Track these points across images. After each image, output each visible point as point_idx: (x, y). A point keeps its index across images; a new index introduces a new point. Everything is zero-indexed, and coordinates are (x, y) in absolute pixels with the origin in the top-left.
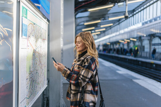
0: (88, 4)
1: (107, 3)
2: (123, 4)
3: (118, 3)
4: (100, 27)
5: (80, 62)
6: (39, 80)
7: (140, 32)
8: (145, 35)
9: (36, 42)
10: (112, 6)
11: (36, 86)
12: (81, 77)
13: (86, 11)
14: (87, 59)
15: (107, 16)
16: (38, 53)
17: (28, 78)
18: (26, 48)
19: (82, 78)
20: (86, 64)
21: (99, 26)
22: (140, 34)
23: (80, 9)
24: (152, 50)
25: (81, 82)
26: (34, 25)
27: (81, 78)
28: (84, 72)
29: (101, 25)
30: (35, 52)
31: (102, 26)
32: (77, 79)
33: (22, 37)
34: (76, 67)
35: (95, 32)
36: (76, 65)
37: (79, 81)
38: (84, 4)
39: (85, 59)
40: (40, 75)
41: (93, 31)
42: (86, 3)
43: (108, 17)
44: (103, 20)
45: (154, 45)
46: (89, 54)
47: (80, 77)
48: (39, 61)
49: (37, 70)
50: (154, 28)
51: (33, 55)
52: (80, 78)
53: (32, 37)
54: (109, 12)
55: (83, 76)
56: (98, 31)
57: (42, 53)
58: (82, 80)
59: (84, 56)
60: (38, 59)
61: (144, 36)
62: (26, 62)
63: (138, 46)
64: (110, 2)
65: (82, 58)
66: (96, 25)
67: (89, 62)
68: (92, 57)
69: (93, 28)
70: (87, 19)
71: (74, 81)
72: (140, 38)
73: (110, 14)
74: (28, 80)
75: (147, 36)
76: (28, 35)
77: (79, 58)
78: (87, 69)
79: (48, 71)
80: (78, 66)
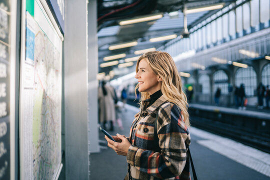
0: (120, 12)
1: (153, 12)
2: (178, 15)
3: (169, 12)
4: (133, 53)
5: (147, 118)
6: (52, 157)
7: (196, 62)
8: (203, 67)
9: (47, 75)
10: (159, 16)
11: (47, 172)
12: (168, 154)
13: (116, 24)
14: (163, 109)
15: (147, 34)
16: (49, 99)
17: (35, 158)
18: (32, 89)
19: (171, 157)
20: (165, 123)
21: (132, 51)
22: (196, 66)
23: (106, 21)
24: (215, 90)
25: (172, 165)
26: (45, 38)
27: (167, 156)
28: (170, 143)
29: (135, 50)
30: (45, 97)
31: (137, 52)
32: (161, 161)
33: (26, 59)
34: (140, 129)
35: (125, 63)
36: (138, 124)
37: (168, 164)
38: (113, 11)
39: (157, 110)
40: (53, 145)
41: (121, 61)
42: (117, 10)
43: (150, 37)
44: (142, 41)
45: (218, 82)
46: (167, 99)
47: (165, 155)
48: (51, 116)
49: (48, 137)
50: (217, 56)
51: (42, 105)
52: (167, 158)
53: (41, 63)
54: (152, 29)
55: (171, 150)
56: (129, 61)
57: (54, 99)
58: (171, 160)
59: (155, 104)
60: (50, 112)
61: (201, 70)
62: (32, 120)
63: (192, 85)
64: (158, 9)
65: (151, 109)
66: (127, 51)
67: (170, 117)
68: (172, 105)
69: (123, 55)
70: (114, 39)
71: (156, 168)
72: (196, 73)
73: (153, 31)
74: (35, 162)
75: (206, 69)
76: (35, 57)
77: (144, 109)
78: (173, 133)
79: (63, 134)
80: (143, 126)
